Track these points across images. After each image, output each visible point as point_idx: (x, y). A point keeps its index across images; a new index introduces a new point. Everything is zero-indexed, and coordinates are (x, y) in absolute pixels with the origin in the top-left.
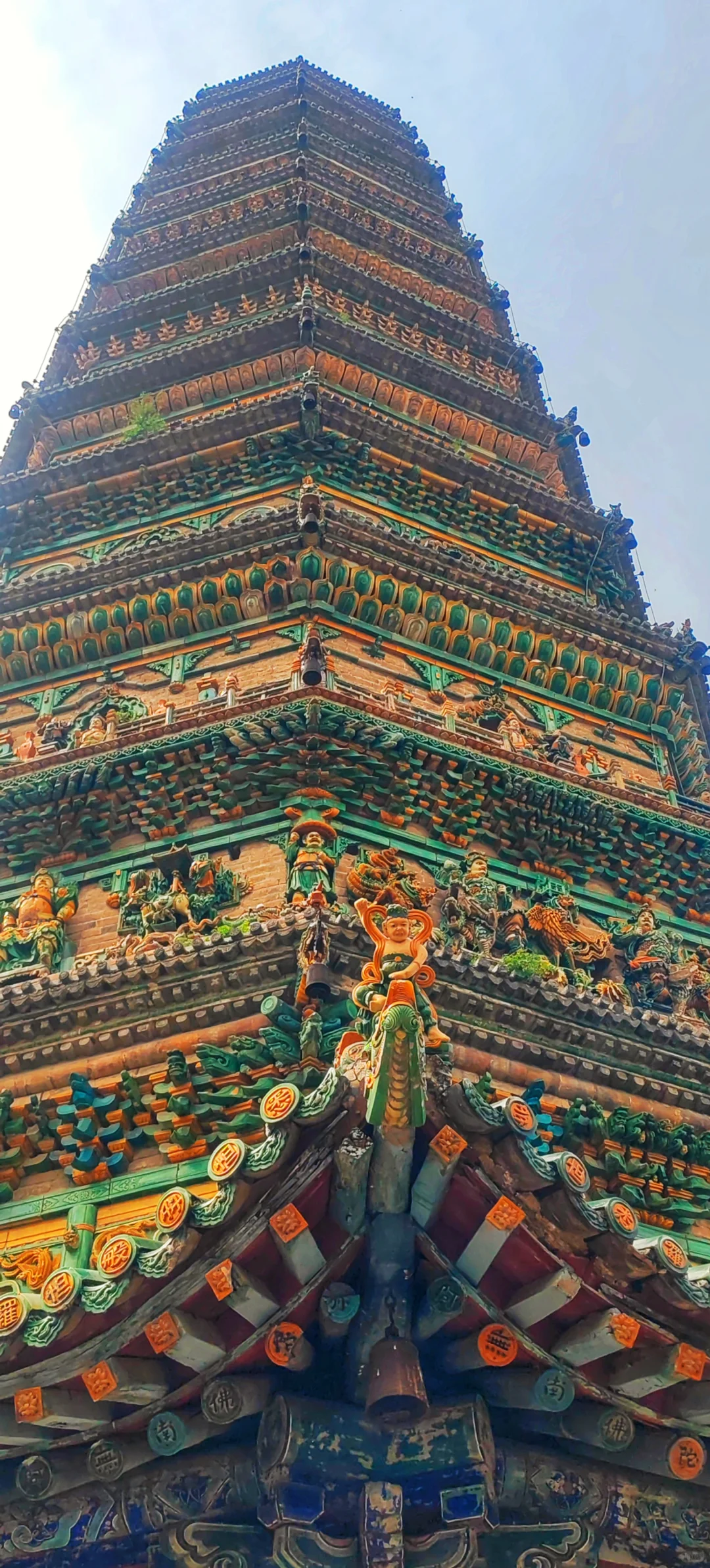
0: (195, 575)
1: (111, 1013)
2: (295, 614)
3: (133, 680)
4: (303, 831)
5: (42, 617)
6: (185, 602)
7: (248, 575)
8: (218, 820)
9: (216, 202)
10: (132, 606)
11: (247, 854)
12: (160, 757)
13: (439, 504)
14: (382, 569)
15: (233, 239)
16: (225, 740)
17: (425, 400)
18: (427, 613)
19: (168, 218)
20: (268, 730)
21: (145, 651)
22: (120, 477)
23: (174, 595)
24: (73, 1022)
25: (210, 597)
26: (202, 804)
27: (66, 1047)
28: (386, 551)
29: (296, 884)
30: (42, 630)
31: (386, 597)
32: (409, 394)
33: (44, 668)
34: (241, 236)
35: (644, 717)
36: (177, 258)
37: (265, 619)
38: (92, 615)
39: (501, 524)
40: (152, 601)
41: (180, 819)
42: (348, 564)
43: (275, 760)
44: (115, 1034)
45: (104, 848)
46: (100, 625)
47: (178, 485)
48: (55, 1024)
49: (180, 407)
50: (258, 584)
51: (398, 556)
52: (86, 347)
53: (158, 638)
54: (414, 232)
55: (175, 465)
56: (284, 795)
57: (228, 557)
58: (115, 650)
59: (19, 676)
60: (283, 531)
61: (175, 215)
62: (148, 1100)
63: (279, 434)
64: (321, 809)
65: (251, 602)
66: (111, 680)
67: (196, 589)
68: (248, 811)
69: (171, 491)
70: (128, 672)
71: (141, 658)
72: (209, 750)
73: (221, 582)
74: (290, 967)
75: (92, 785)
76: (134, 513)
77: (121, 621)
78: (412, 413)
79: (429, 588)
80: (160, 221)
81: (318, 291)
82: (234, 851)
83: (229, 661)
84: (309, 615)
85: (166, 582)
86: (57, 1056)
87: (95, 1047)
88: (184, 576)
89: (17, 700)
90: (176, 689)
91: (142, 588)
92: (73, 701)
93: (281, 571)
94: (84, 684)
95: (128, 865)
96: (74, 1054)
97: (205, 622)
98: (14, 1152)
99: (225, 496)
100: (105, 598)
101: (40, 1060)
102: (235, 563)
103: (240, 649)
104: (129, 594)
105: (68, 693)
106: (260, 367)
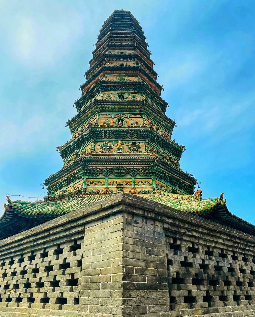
1: (136, 161)
2: (142, 113)
3: (123, 116)
4: (147, 143)
5: (113, 105)
6: (130, 108)
7: (137, 107)
8: (137, 139)
9: (122, 38)
10: (124, 107)
11: (140, 143)
12: (133, 131)
13: (151, 98)
14: (150, 109)
15: (126, 47)
16: (140, 131)
17: (149, 81)
18: (153, 115)
19: (115, 38)
20: (144, 131)
21: (125, 113)
22: (118, 85)
24: (133, 161)
25: (133, 108)
26: (136, 136)
27: (132, 164)
29: (147, 149)
30: (113, 106)
31: (150, 113)
32: (148, 80)
33: (113, 111)
34: (127, 47)
35: (169, 130)
36: (118, 47)
37: (138, 113)
39: (157, 102)
40: (126, 107)
42: (148, 108)
43: (145, 135)
45: (125, 139)
46: (120, 108)
47: (125, 88)
48: (131, 161)
49: (122, 74)
50: (138, 108)
52: (107, 58)
53: (126, 111)
55: (125, 86)
56: (145, 138)
58: (121, 111)
59: (110, 111)
60: (142, 103)
61: (116, 38)
62: (139, 170)
63: (138, 86)
64: (148, 140)
65: (138, 110)
66: (120, 115)
67: (131, 107)
68: (141, 139)
69: (124, 88)
70: (122, 114)
71: (124, 113)
72: (138, 131)
73: (134, 107)
74: (154, 161)
76: (119, 90)
77: (122, 108)
78: (147, 82)
79: (154, 112)
80: (114, 38)
82: (139, 143)
83: (134, 117)
84: (143, 114)
85: (128, 105)
86: (131, 164)
87: (134, 164)
88: (130, 105)
89: (109, 114)
90: (128, 119)
91: (125, 105)
92: (116, 116)
93: (141, 108)
94: (117, 114)
95: (128, 141)
96: (133, 164)
97: (132, 111)
98: (126, 172)
99: (130, 91)
100: (121, 105)
101: (129, 164)
102: (136, 105)
103: (135, 116)
104: (124, 105)
105: (115, 115)
106: (133, 72)
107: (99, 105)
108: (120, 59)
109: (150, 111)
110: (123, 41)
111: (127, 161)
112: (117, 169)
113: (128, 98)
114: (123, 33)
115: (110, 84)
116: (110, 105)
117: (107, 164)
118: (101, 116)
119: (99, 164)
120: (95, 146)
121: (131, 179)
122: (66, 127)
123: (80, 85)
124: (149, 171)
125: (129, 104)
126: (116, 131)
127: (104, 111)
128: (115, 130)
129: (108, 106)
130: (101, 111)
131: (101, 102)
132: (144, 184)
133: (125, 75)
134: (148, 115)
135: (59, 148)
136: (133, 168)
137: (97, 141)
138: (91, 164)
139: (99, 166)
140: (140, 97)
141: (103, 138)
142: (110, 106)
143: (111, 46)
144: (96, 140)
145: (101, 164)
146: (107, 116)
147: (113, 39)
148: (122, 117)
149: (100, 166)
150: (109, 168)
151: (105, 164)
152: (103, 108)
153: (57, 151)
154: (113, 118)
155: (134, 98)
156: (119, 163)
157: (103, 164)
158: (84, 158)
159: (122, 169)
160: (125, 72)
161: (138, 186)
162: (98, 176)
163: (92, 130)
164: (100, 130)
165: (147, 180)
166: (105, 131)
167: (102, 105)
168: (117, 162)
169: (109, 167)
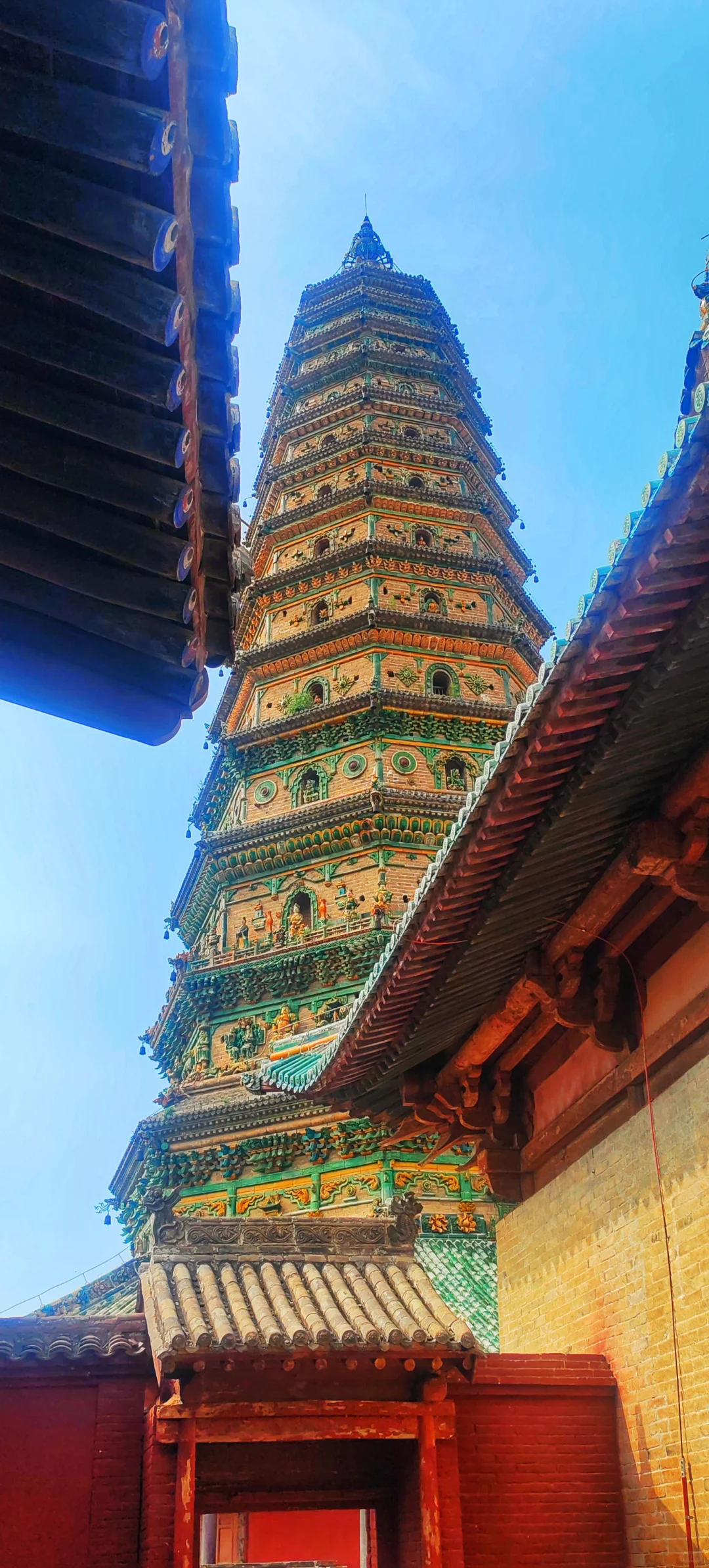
0: (330, 825)
2: (375, 847)
3: (307, 876)
5: (266, 843)
6: (326, 838)
7: (352, 826)
8: (349, 979)
9: (320, 458)
10: (303, 840)
12: (323, 953)
13: (445, 728)
15: (332, 506)
16: (347, 949)
17: (439, 638)
19: (294, 469)
21: (313, 862)
22: (290, 733)
23: (322, 834)
26: (342, 971)
27: (302, 1115)
28: (413, 805)
30: (267, 849)
31: (415, 828)
33: (270, 868)
34: (336, 504)
36: (302, 517)
37: (362, 848)
38: (287, 844)
40: (312, 837)
41: (334, 978)
42: (396, 818)
44: (318, 1111)
46: (292, 849)
47: (318, 736)
48: (296, 1106)
49: (314, 662)
50: (357, 831)
51: (419, 806)
53: (318, 856)
54: (436, 455)
55: (315, 727)
57: (342, 817)
58: (300, 861)
59: (261, 871)
61: (298, 467)
62: (331, 1135)
65: (355, 841)
66: (299, 877)
67: (331, 832)
69: (315, 739)
70: (305, 872)
71: (311, 865)
72: (342, 951)
73: (341, 829)
75: (298, 964)
76: (298, 751)
77: (301, 847)
78: (433, 648)
81: (379, 561)
83: (349, 869)
84: (381, 846)
85: (318, 828)
86: (300, 1118)
87: (312, 1115)
88: (325, 826)
89: (261, 883)
90: (328, 885)
91: (308, 831)
92: (286, 885)
93: (367, 826)
94: (288, 876)
95: (317, 998)
96: (306, 1117)
97: (337, 849)
98: (290, 1151)
99: (342, 744)
100: (292, 835)
101: (294, 1119)
102: (346, 819)
103: (352, 863)
104: (303, 833)
105: (282, 881)
106: (351, 639)
107: (217, 857)
108: (309, 583)
109: (409, 821)
110: (327, 468)
111: (285, 1110)
112: (259, 1144)
113: (335, 778)
114: (330, 422)
115: (263, 737)
116: (254, 845)
117: (224, 1133)
118: (236, 899)
119: (201, 1137)
120: (209, 1045)
121: (310, 1176)
122: (167, 936)
123: (207, 726)
124: (364, 1134)
125: (320, 823)
126: (267, 971)
127: (241, 875)
128: (261, 969)
129: (248, 853)
130: (231, 879)
131: (222, 845)
132: (353, 1193)
133: (325, 661)
134: (407, 839)
135: (147, 1038)
136: (311, 1133)
137: (214, 1022)
138: (177, 1142)
139: (202, 1145)
140: (377, 760)
141: (235, 1005)
142: (258, 851)
143: (276, 528)
144: (211, 1019)
145: (206, 1136)
146: (256, 894)
147: (285, 477)
148: (308, 884)
149: (204, 1141)
150: (233, 1145)
151: (218, 1134)
152: (234, 863)
153: (143, 1051)
154: (276, 899)
155: (357, 773)
156: (260, 1122)
157: (212, 1135)
158: (150, 1126)
159: (272, 1145)
160: (322, 649)
161: (332, 1203)
162: (206, 1181)
163: (189, 984)
164: (216, 980)
165: (362, 1173)
166: (231, 978)
167: (229, 852)
168: (255, 1118)
169: (234, 1140)
